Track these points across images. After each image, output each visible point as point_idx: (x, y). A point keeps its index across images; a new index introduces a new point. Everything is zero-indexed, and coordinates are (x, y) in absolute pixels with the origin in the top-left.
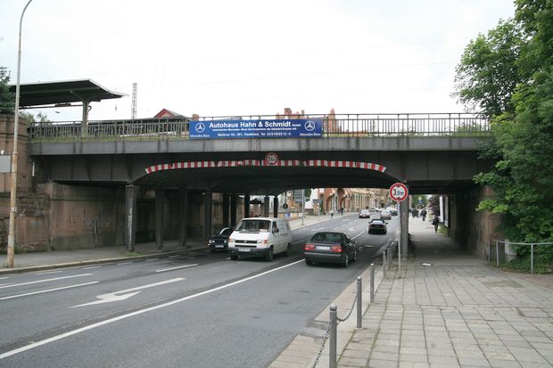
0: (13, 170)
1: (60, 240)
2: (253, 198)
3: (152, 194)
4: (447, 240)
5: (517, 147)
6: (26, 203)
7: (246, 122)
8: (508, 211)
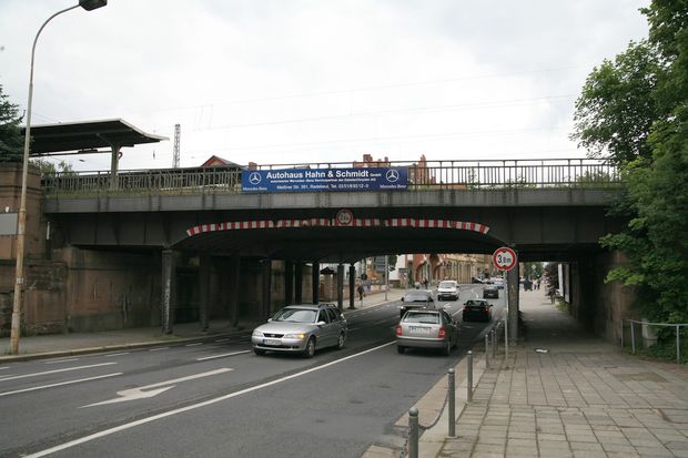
0: (20, 232)
1: (79, 319)
2: (323, 266)
3: (196, 261)
4: (568, 320)
5: (655, 201)
6: (38, 272)
7: (313, 171)
8: (645, 283)
